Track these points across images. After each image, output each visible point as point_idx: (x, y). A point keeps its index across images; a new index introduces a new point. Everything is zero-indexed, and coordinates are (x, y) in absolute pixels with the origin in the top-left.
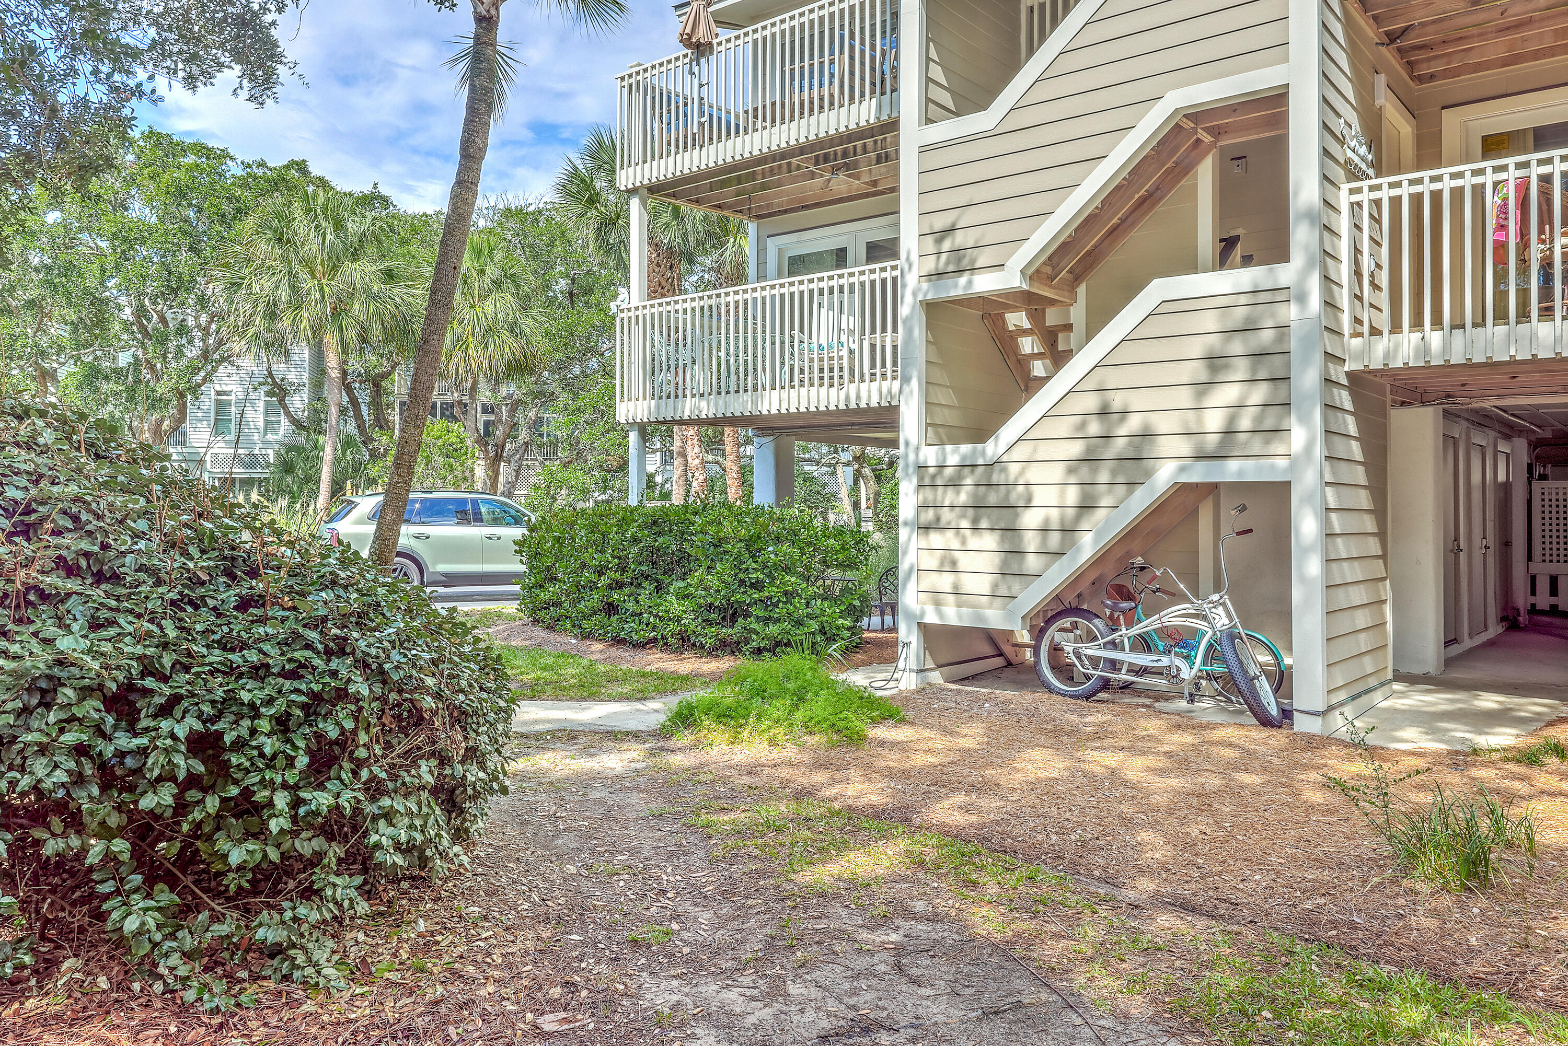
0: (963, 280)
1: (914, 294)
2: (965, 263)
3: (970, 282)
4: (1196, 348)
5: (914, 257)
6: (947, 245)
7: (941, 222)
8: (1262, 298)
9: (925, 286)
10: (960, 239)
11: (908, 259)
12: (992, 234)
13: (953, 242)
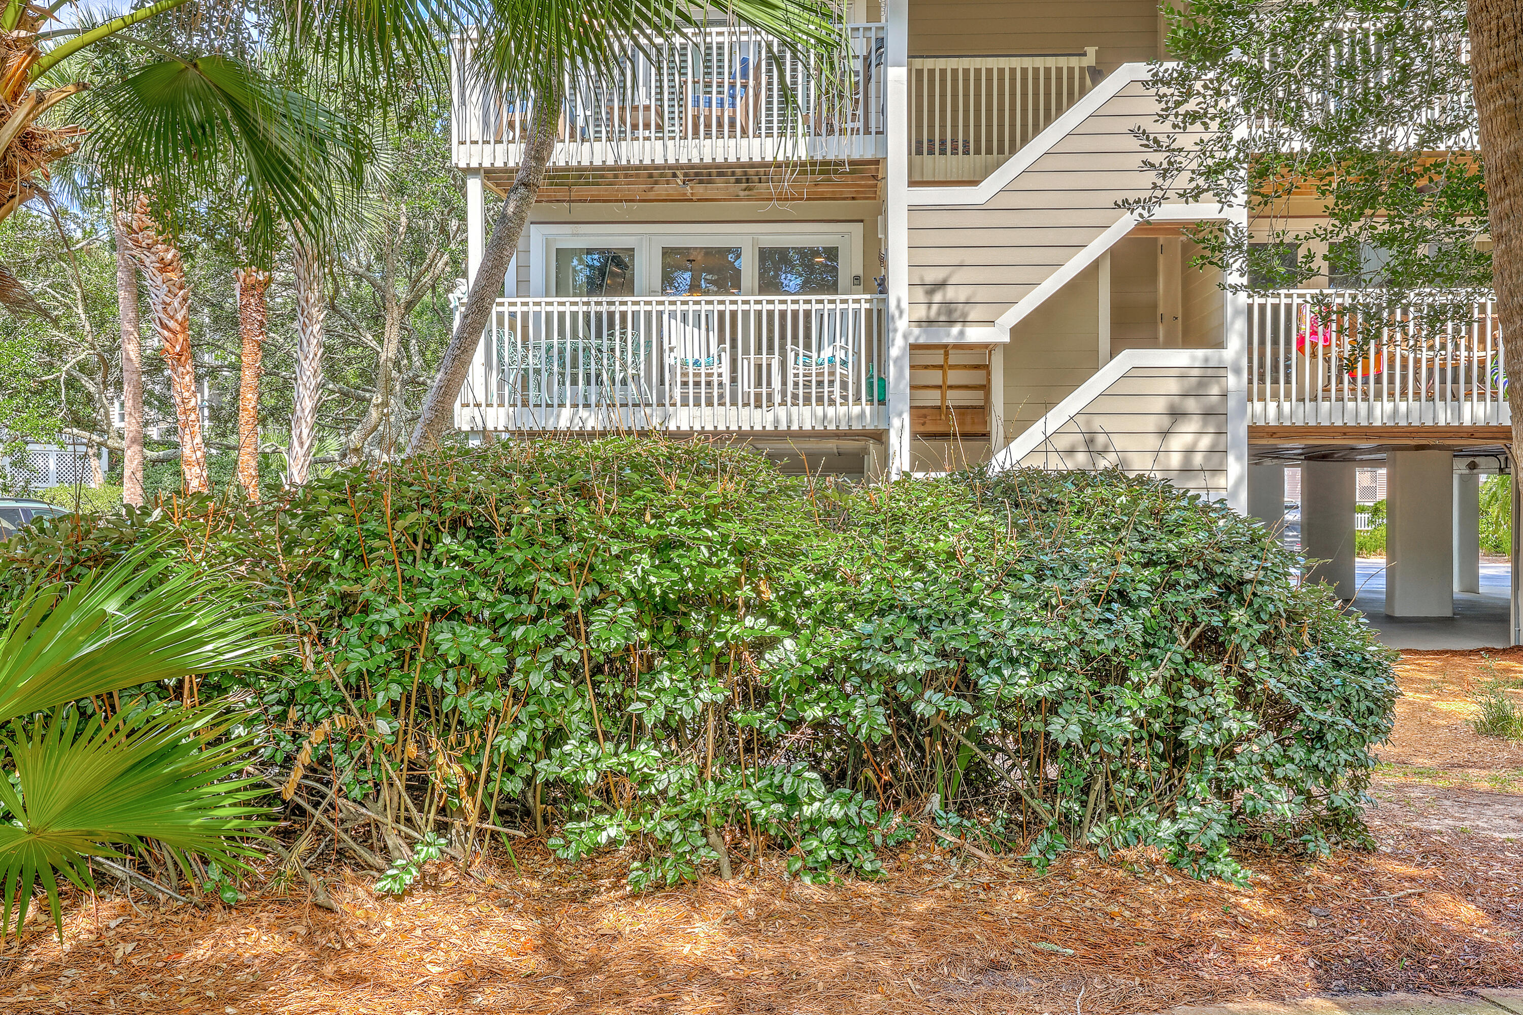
0: (955, 330)
1: (905, 337)
2: (955, 316)
3: (962, 333)
4: (1160, 405)
5: (905, 305)
6: (938, 297)
7: (932, 276)
8: (1210, 372)
9: (916, 331)
10: (951, 293)
11: (898, 306)
12: (982, 294)
13: (944, 296)
